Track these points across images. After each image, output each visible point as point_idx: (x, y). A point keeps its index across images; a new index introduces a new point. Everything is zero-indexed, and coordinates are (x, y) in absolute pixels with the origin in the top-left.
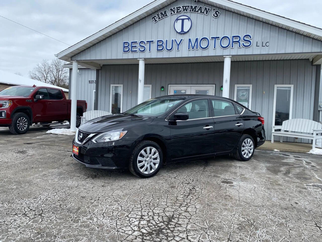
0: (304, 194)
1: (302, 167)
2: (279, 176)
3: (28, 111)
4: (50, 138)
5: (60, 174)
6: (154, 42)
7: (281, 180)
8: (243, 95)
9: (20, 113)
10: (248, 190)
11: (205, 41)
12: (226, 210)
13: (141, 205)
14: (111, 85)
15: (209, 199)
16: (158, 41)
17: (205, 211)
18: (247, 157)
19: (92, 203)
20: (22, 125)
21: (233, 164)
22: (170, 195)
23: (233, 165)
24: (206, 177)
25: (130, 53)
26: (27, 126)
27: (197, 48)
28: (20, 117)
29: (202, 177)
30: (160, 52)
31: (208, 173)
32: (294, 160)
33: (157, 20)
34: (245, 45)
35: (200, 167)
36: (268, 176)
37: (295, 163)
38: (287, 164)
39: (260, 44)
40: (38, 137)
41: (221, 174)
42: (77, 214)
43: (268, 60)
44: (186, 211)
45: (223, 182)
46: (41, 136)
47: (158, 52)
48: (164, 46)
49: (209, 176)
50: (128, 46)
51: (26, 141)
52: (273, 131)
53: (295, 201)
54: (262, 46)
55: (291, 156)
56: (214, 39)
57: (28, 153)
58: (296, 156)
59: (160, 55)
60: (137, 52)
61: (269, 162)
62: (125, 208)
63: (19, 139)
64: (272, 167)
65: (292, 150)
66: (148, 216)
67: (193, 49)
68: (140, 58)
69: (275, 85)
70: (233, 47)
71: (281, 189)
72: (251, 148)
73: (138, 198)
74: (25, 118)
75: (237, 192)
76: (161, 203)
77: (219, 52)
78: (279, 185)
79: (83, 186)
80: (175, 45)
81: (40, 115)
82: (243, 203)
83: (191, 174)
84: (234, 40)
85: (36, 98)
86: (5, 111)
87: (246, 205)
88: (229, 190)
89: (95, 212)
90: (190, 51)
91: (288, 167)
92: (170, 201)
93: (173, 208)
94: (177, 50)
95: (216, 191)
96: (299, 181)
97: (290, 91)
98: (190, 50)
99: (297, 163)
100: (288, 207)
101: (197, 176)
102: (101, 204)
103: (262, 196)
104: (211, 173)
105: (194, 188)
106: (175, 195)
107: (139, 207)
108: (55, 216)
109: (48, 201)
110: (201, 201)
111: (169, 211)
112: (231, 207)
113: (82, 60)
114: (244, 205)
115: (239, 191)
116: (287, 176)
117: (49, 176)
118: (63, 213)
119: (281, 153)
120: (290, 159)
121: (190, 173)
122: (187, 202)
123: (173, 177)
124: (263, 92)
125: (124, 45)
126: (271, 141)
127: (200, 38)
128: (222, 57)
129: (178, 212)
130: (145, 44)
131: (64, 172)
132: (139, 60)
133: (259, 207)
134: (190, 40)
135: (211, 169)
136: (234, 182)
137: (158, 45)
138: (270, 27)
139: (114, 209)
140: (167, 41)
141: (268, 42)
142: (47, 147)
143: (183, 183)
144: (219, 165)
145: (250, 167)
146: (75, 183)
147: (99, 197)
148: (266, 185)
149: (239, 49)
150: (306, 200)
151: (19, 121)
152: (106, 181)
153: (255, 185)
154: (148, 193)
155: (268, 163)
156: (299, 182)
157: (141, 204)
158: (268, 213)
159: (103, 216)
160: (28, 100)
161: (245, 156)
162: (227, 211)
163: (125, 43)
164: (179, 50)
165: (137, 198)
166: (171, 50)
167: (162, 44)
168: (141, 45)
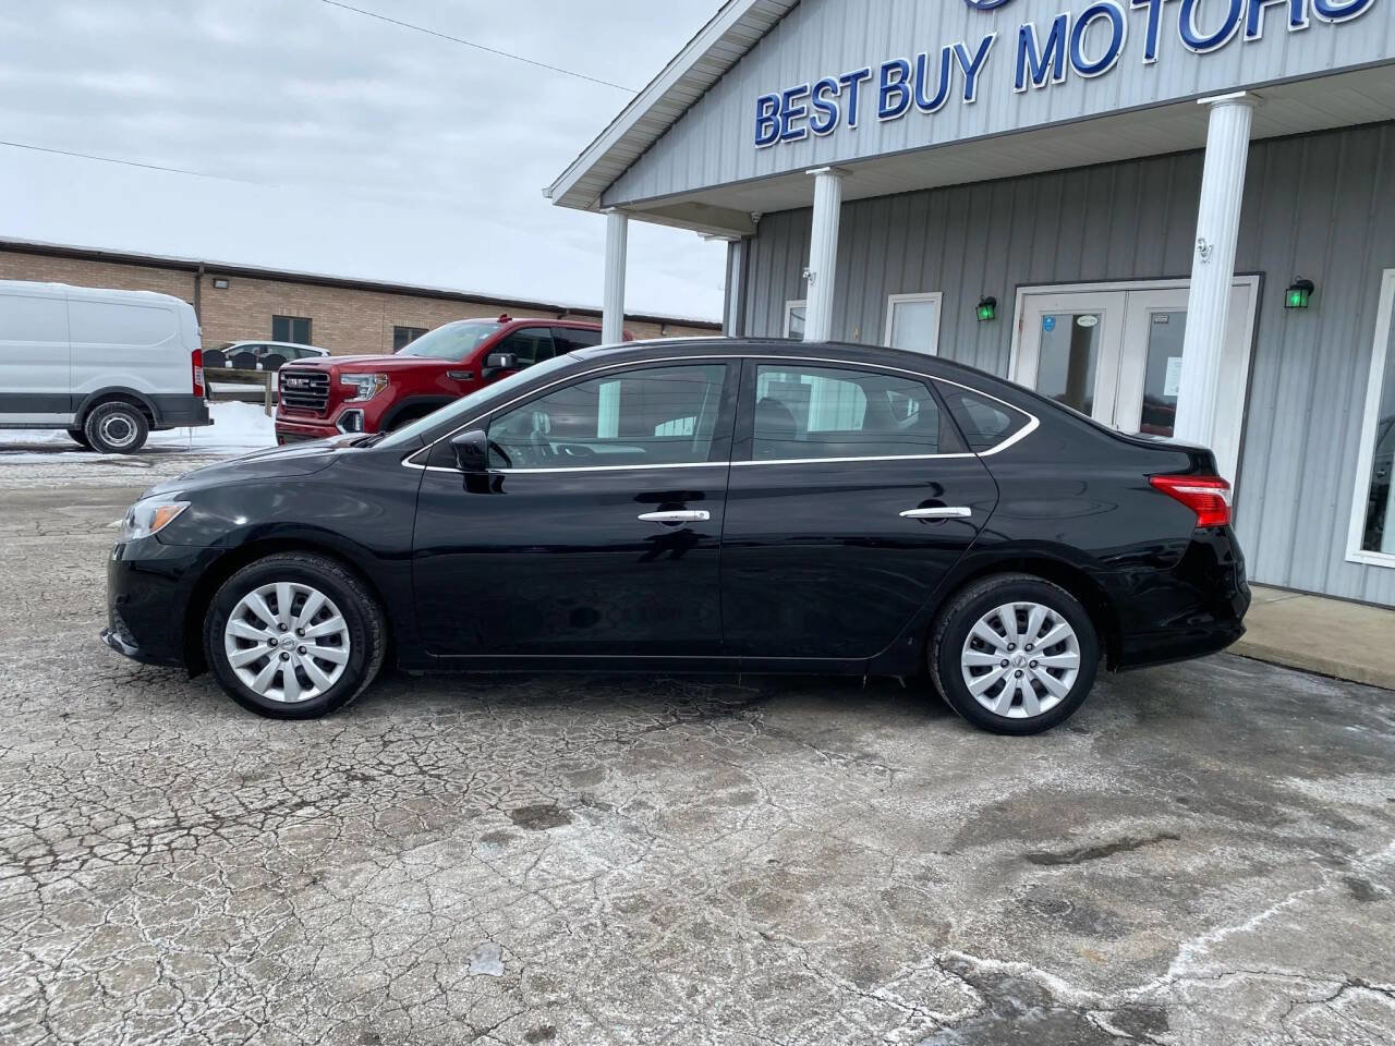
6: (869, 77)
11: (1103, 23)
16: (887, 68)
25: (779, 146)
27: (1058, 77)
30: (895, 124)
47: (887, 126)
48: (910, 86)
50: (775, 112)
56: (1149, 5)
59: (896, 138)
60: (806, 136)
67: (1037, 81)
68: (817, 163)
70: (1258, 36)
77: (1176, 77)
85: (489, 365)
90: (1023, 98)
94: (965, 102)
98: (1024, 89)
125: (760, 114)
127: (1073, 13)
128: (1197, 105)
130: (835, 92)
134: (1025, 33)
137: (885, 91)
140: (922, 58)
160: (457, 373)
163: (762, 101)
164: (973, 100)
166: (939, 107)
167: (901, 82)
168: (821, 100)
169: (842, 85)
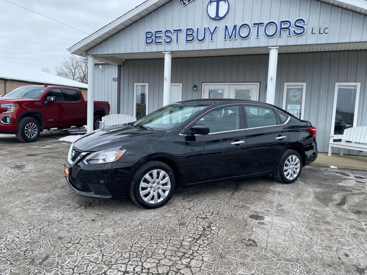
0: (361, 239)
1: (364, 193)
2: (329, 208)
3: (38, 115)
4: (61, 147)
5: (48, 200)
6: (182, 31)
7: (331, 215)
8: (295, 96)
9: (28, 118)
10: (282, 232)
11: (246, 28)
12: (243, 266)
13: (131, 253)
14: (135, 84)
15: (226, 245)
16: (187, 29)
17: (213, 266)
18: (291, 179)
19: (68, 248)
20: (31, 132)
21: (272, 188)
22: (174, 237)
23: (271, 190)
24: (231, 208)
25: (153, 45)
26: (36, 132)
27: (235, 38)
28: (28, 123)
29: (226, 208)
30: (190, 43)
31: (234, 202)
32: (354, 182)
33: (186, 3)
34: (297, 32)
35: (227, 192)
36: (314, 208)
37: (354, 187)
38: (343, 189)
39: (316, 31)
40: (47, 146)
41: (252, 203)
42: (40, 267)
43: (328, 51)
44: (188, 266)
45: (251, 217)
46: (52, 145)
47: (187, 44)
48: (195, 35)
49: (235, 206)
50: (152, 36)
51: (31, 152)
52: (331, 141)
53: (345, 251)
54: (320, 34)
55: (352, 176)
56: (257, 25)
57: (25, 168)
58: (358, 176)
59: (190, 47)
60: (162, 43)
61: (320, 185)
62: (107, 259)
63: (24, 148)
64: (323, 194)
65: (354, 167)
66: (133, 272)
67: (230, 38)
68: (166, 50)
69: (336, 83)
70: (281, 36)
71: (329, 230)
72: (296, 167)
73: (131, 242)
74: (34, 124)
75: (267, 234)
76: (158, 251)
77: (263, 42)
78: (327, 223)
79: (67, 220)
80: (208, 34)
81: (53, 120)
82: (269, 255)
83: (213, 203)
84: (283, 27)
85: (47, 100)
86: (10, 116)
87: (273, 257)
88: (256, 231)
89: (64, 265)
90: (226, 41)
91: (344, 193)
92: (171, 247)
93: (172, 260)
94: (211, 40)
95: (237, 233)
96: (355, 217)
97: (355, 90)
98: (226, 39)
99: (358, 188)
100: (333, 263)
101: (220, 206)
102: (78, 250)
103: (300, 241)
104: (240, 202)
105: (209, 227)
106: (181, 238)
107: (126, 257)
108: (11, 270)
109: (14, 243)
110: (213, 248)
111: (165, 265)
112: (252, 261)
113: (98, 55)
114: (270, 257)
115: (270, 232)
116: (341, 208)
117: (33, 203)
118: (23, 265)
119: (339, 171)
120: (349, 181)
121: (211, 201)
122: (193, 250)
123: (188, 208)
124: (320, 92)
125: (147, 35)
126: (328, 153)
127: (239, 25)
128: (267, 48)
129: (176, 266)
130: (171, 33)
131: (55, 197)
132: (164, 54)
133: (292, 261)
134: (226, 27)
135: (240, 196)
136: (266, 216)
137: (187, 35)
138: (331, 8)
139: (92, 259)
140: (198, 29)
141: (328, 28)
142: (51, 160)
143: (198, 217)
144: (252, 189)
145: (293, 192)
146: (60, 215)
147: (81, 239)
148: (310, 222)
149: (289, 38)
150: (361, 249)
151: (27, 127)
152: (100, 213)
153: (294, 223)
154: (147, 234)
155: (318, 187)
156: (356, 219)
157: (131, 251)
158: (303, 273)
159: (73, 271)
160: (38, 103)
161: (288, 177)
162: (244, 268)
163: (147, 32)
164: (213, 40)
165: (129, 242)
166: (203, 41)
167: (192, 33)
168: (167, 34)
169: (173, 32)
